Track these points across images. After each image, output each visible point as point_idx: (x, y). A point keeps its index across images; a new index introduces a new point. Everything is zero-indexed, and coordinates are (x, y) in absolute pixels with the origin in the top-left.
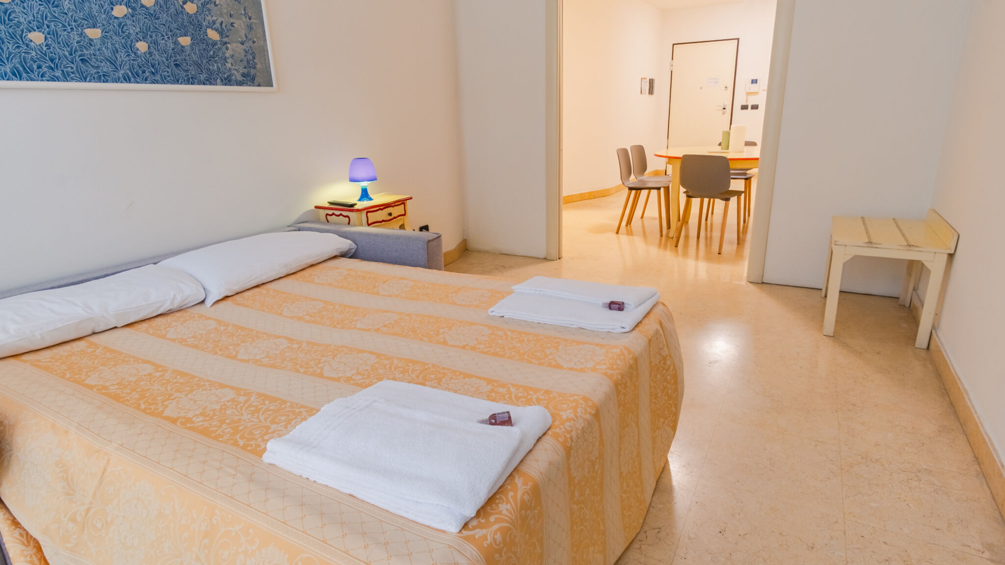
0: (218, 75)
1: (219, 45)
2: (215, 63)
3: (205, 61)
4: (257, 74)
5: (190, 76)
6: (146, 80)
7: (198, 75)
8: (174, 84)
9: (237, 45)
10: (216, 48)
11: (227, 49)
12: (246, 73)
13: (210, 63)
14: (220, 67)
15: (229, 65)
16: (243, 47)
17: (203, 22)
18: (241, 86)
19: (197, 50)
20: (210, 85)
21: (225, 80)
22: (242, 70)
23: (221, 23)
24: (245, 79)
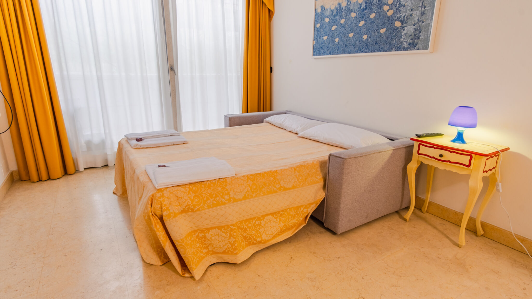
0: (395, 46)
1: (400, 29)
2: (395, 39)
3: (389, 39)
4: (419, 43)
5: (380, 48)
6: (363, 51)
7: (384, 47)
8: (373, 52)
9: (411, 27)
10: (397, 31)
11: (404, 30)
12: (412, 43)
13: (392, 40)
14: (397, 41)
15: (402, 40)
16: (415, 27)
17: (394, 18)
18: (406, 50)
19: (387, 34)
20: (389, 51)
21: (398, 48)
22: (410, 41)
23: (404, 17)
24: (410, 46)
